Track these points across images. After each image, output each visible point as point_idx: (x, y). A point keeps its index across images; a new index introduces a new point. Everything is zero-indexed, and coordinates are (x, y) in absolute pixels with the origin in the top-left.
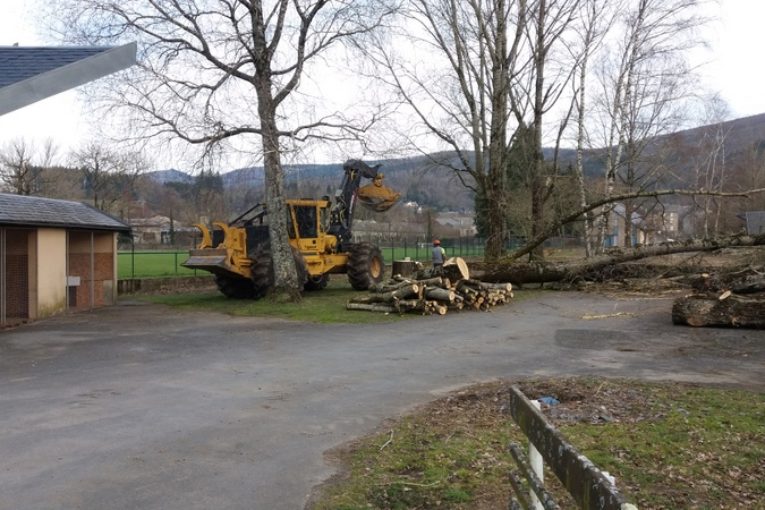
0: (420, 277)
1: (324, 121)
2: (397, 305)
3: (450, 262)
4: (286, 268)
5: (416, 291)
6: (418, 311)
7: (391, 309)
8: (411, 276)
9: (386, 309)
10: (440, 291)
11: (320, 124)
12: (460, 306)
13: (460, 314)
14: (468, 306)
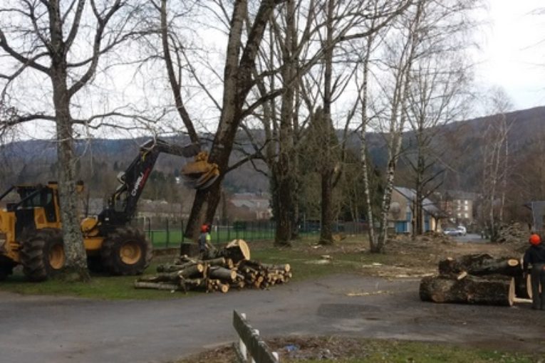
0: (206, 258)
1: (117, 111)
2: (182, 283)
3: (232, 244)
4: (76, 249)
5: (201, 270)
6: (202, 289)
7: (177, 287)
8: (197, 257)
9: (172, 287)
10: (223, 271)
11: (113, 113)
12: (242, 284)
13: (241, 292)
14: (249, 285)
